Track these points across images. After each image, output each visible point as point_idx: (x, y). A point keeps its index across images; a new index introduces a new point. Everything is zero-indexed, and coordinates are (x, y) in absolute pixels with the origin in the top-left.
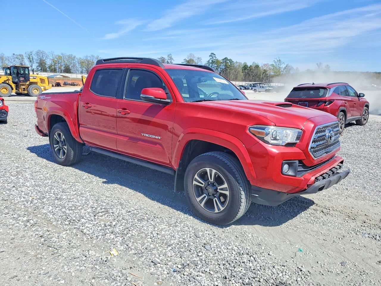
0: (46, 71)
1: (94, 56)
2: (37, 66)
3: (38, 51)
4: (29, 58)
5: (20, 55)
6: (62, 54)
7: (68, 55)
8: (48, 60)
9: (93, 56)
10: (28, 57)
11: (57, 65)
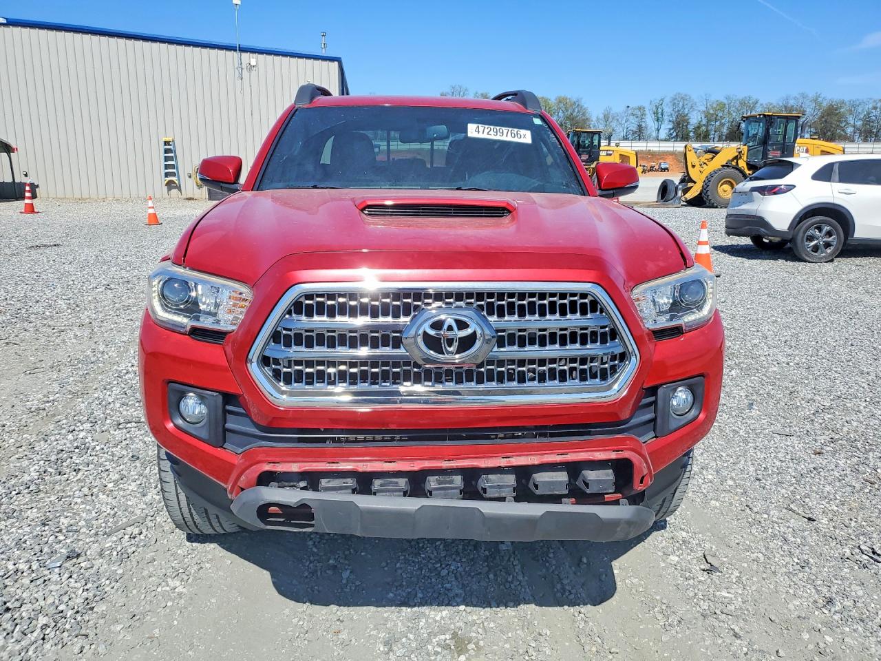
0: (687, 138)
1: (807, 96)
2: (670, 129)
3: (675, 96)
4: (656, 113)
5: (639, 109)
6: (728, 98)
7: (741, 98)
8: (694, 113)
9: (804, 96)
10: (655, 109)
11: (712, 123)
